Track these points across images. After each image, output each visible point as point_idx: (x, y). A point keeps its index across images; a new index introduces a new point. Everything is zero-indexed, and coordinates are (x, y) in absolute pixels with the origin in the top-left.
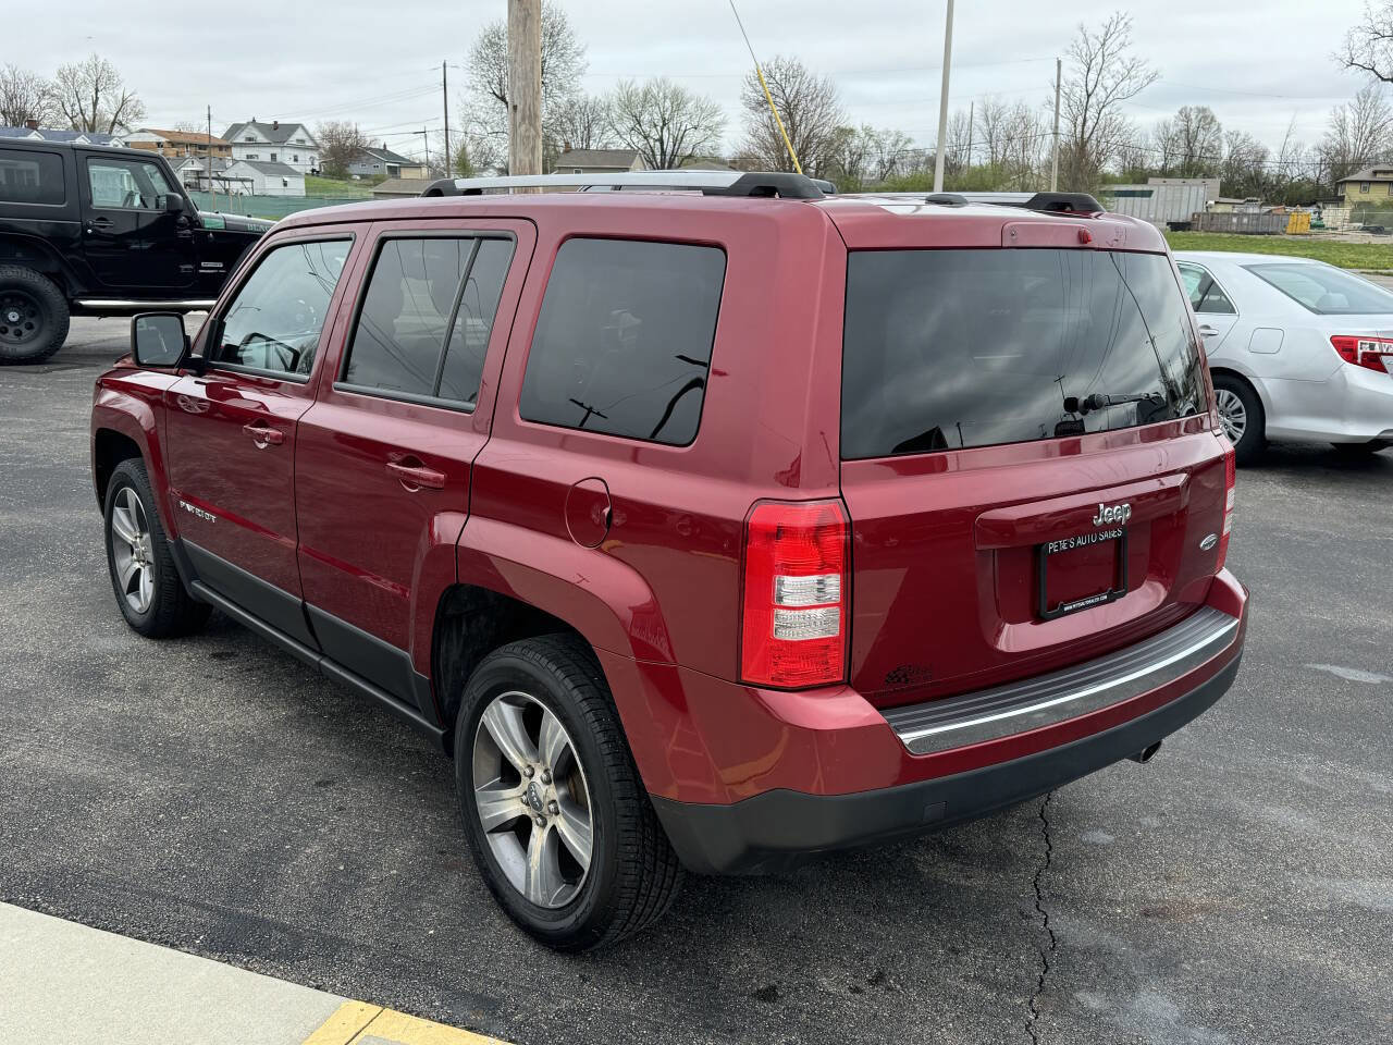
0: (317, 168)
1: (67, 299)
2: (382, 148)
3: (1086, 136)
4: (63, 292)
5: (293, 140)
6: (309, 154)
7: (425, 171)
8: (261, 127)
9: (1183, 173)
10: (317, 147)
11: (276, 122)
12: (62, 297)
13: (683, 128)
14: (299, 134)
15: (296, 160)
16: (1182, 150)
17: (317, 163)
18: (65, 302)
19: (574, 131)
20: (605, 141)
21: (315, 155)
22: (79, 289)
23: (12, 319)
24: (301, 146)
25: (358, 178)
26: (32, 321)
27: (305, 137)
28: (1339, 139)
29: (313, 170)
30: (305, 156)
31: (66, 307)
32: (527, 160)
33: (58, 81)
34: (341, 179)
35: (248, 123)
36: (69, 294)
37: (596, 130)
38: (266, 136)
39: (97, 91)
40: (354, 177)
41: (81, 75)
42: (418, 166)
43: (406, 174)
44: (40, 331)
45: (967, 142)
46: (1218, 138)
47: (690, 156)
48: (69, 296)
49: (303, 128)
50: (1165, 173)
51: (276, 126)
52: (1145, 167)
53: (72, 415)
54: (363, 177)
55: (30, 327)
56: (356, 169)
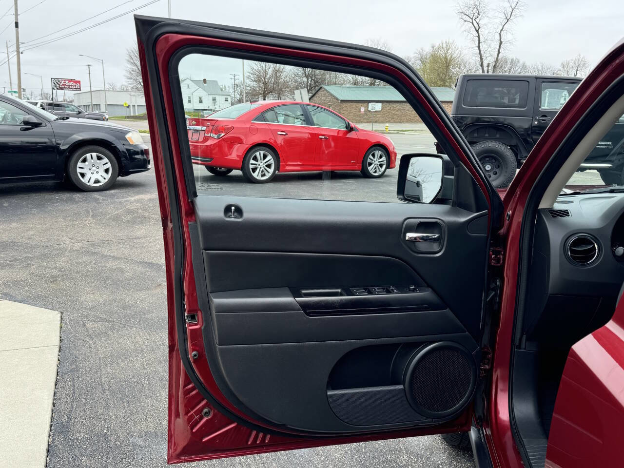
18: (516, 161)
23: (487, 169)
26: (497, 170)
31: (516, 164)
33: (561, 68)
39: (577, 70)
41: (571, 64)
44: (500, 175)
48: (519, 158)
55: (495, 173)
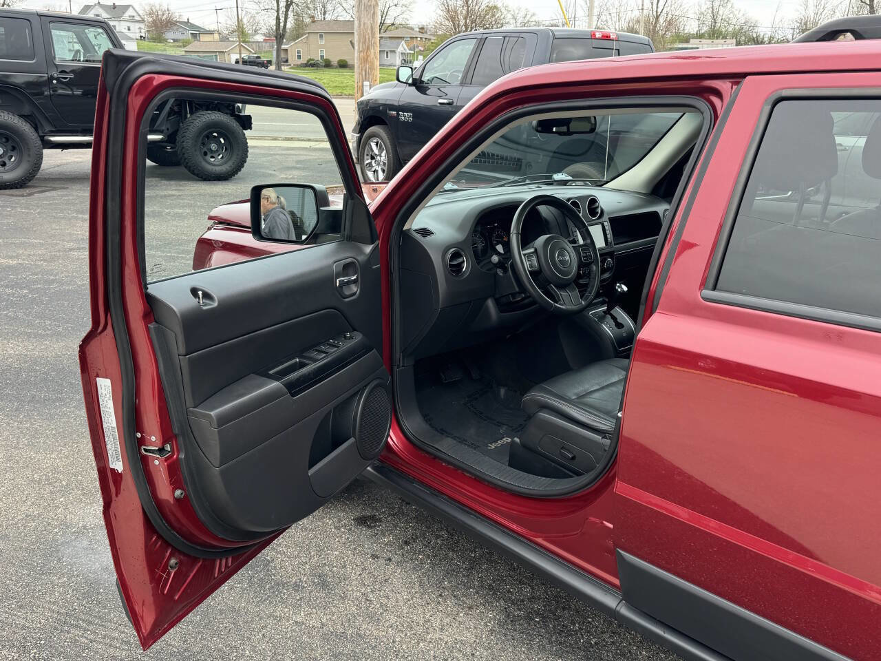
0: (143, 35)
1: (40, 136)
2: (186, 21)
3: (659, 10)
4: (36, 129)
5: (126, 15)
6: (138, 25)
7: (216, 36)
8: (104, 7)
9: (710, 36)
10: (143, 21)
11: (114, 4)
12: (36, 135)
13: (387, 6)
14: (130, 12)
15: (129, 29)
16: (709, 21)
17: (143, 31)
18: (39, 138)
19: (315, 8)
20: (337, 15)
21: (142, 26)
22: (48, 128)
24: (132, 20)
25: (172, 41)
26: (14, 154)
27: (135, 14)
28: (804, 13)
29: (141, 37)
30: (135, 27)
31: (40, 142)
32: (369, 23)
34: (160, 42)
35: (95, 5)
36: (40, 132)
37: (329, 7)
38: (108, 13)
40: (168, 41)
42: (211, 33)
43: (204, 38)
45: (573, 16)
46: (732, 12)
47: (393, 24)
48: (41, 134)
49: (133, 7)
50: (700, 36)
51: (114, 7)
52: (686, 32)
53: (70, 234)
54: (175, 40)
55: (9, 158)
56: (170, 35)
